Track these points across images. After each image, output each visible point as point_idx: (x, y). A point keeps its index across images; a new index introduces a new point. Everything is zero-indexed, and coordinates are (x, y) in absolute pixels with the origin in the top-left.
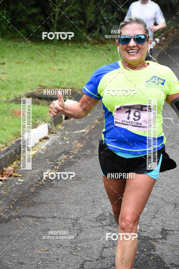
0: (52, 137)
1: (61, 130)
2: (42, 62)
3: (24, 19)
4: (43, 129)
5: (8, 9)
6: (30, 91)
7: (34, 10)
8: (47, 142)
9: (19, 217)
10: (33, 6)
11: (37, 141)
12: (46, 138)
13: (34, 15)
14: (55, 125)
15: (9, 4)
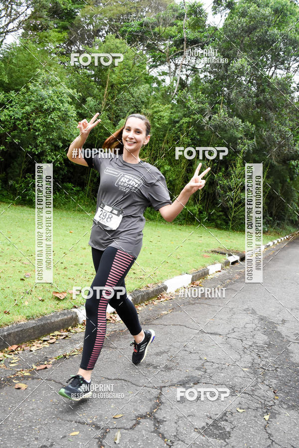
0: (223, 271)
1: (228, 269)
2: (222, 238)
3: (215, 217)
4: (218, 267)
5: (207, 212)
6: (213, 249)
7: (221, 213)
8: (219, 273)
9: (200, 303)
10: (220, 211)
11: (214, 272)
12: (219, 271)
13: (221, 215)
14: (226, 266)
15: (208, 210)
